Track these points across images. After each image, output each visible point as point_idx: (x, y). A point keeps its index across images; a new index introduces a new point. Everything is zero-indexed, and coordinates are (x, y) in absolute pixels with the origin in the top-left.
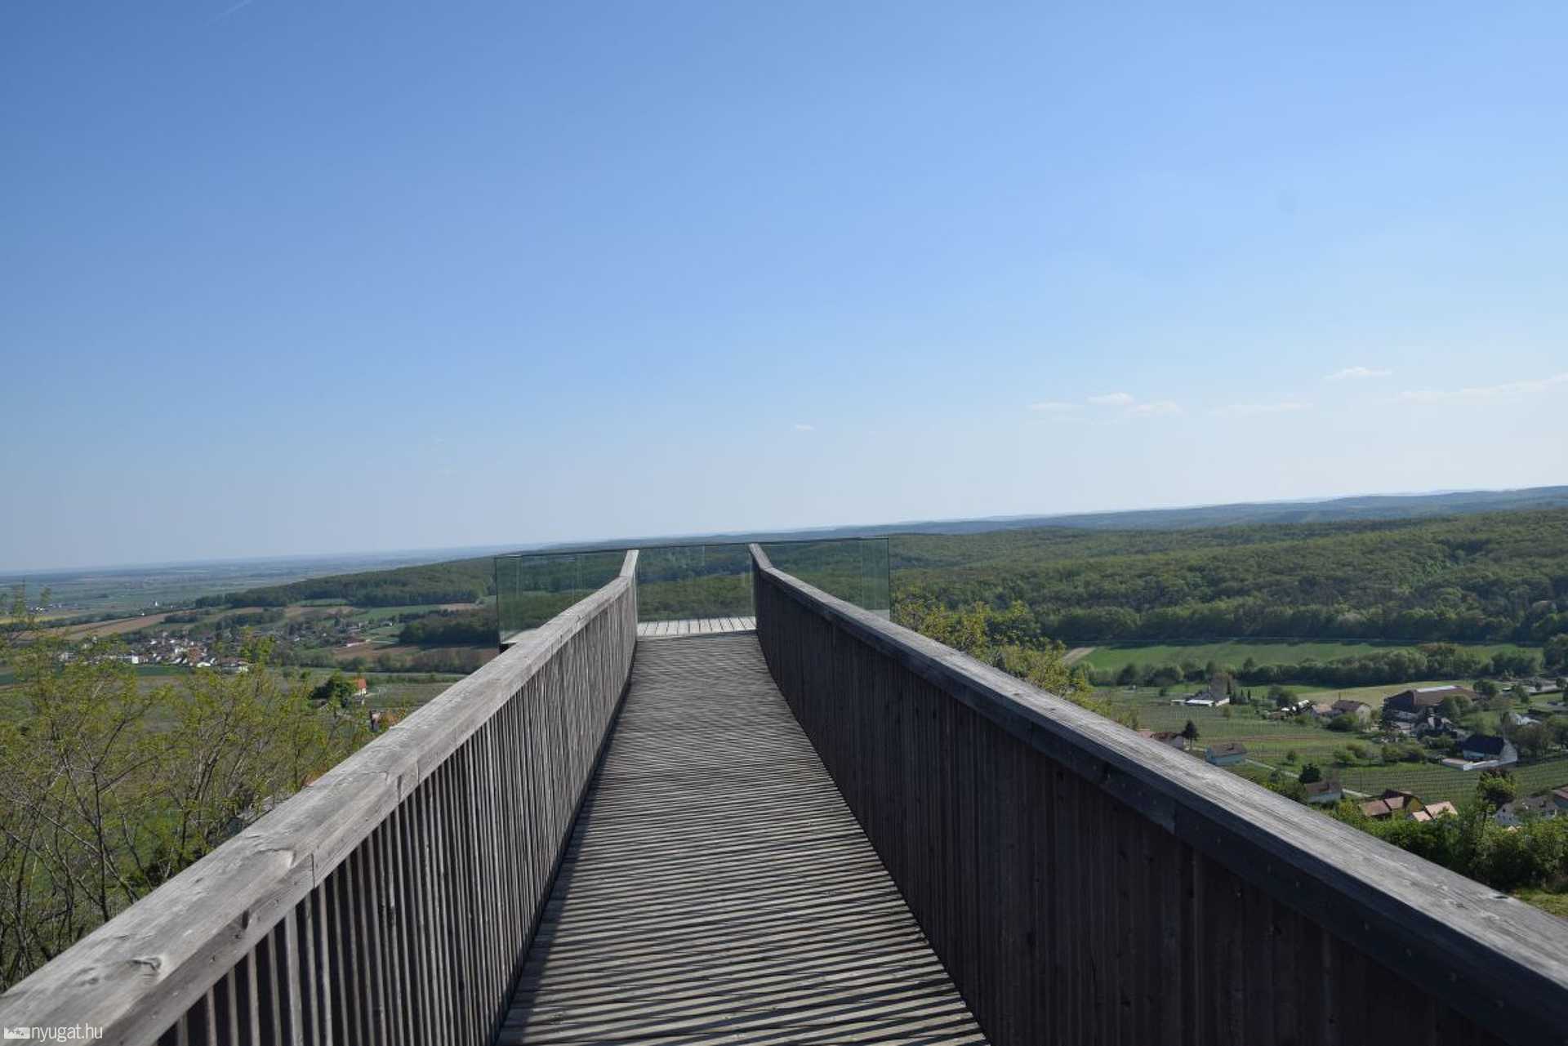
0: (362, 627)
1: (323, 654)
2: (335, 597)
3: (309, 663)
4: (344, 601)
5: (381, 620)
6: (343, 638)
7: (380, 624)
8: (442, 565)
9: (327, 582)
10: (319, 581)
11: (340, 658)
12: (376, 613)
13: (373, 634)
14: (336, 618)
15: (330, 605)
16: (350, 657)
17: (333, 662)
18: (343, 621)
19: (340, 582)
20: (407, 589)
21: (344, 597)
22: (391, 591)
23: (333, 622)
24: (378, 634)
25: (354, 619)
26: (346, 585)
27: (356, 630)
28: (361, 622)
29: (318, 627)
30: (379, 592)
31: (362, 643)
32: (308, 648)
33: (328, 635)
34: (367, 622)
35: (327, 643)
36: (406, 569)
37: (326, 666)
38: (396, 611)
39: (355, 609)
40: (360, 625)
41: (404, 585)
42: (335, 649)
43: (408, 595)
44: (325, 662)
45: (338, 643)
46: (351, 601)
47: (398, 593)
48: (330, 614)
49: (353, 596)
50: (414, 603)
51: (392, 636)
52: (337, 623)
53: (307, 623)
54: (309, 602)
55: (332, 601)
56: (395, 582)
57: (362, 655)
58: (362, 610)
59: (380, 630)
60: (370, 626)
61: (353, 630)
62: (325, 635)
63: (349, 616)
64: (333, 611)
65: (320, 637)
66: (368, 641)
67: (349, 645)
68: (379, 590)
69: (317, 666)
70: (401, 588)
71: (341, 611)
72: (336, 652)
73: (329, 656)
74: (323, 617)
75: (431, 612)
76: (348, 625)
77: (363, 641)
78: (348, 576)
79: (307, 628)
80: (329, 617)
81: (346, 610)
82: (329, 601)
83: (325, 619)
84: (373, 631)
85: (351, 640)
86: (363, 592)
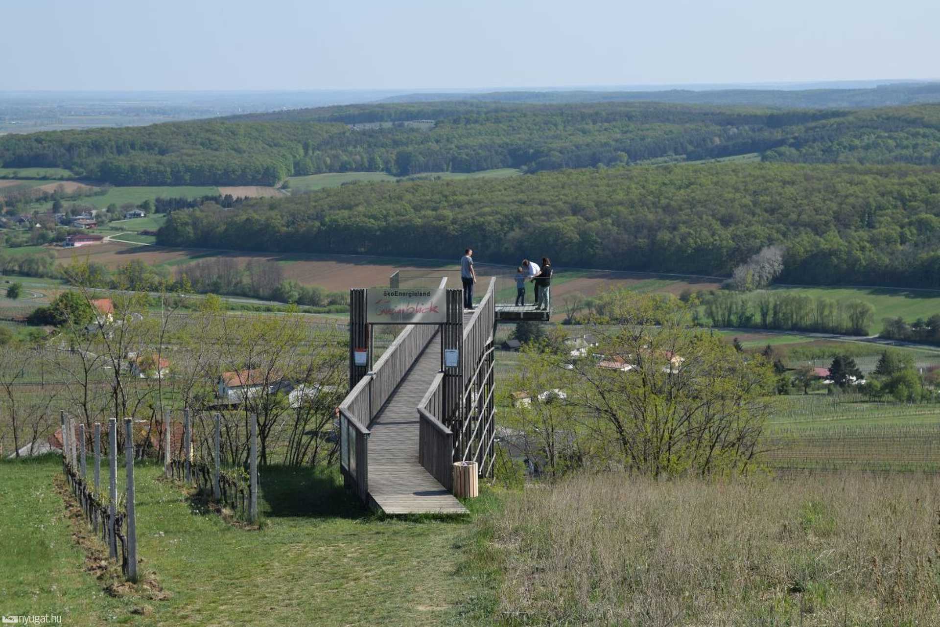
0: (98, 216)
1: (37, 256)
2: (55, 166)
3: (16, 268)
4: (66, 173)
5: (127, 207)
6: (69, 234)
7: (126, 212)
8: (223, 120)
9: (39, 141)
10: (27, 138)
11: (66, 263)
12: (118, 195)
13: (117, 229)
14: (55, 200)
15: (44, 178)
16: (82, 262)
17: (53, 269)
18: (65, 204)
19: (61, 142)
20: (166, 159)
21: (66, 167)
22: (142, 160)
23: (50, 205)
24: (122, 229)
25: (83, 203)
26: (70, 148)
27: (88, 221)
28: (95, 208)
29: (27, 212)
30: (122, 162)
31: (98, 243)
32: (13, 246)
33: (44, 226)
34: (104, 210)
35: (41, 239)
36: (165, 125)
37: (42, 276)
38: (151, 194)
39: (83, 186)
40: (94, 212)
41: (162, 152)
42: (55, 249)
43: (168, 169)
44: (41, 269)
45: (59, 239)
46: (77, 173)
47: (154, 165)
48: (45, 193)
49: (81, 166)
50: (177, 181)
51: (146, 233)
52: (56, 208)
53: (8, 204)
54: (10, 172)
55: (50, 172)
56: (149, 147)
57: (98, 260)
58: (96, 189)
59: (127, 223)
60: (109, 214)
61: (83, 221)
62: (38, 225)
63: (74, 197)
64: (49, 187)
65: (31, 228)
66: (107, 239)
67: (78, 244)
68: (122, 157)
69: (28, 275)
70: (159, 157)
71: (61, 187)
72: (56, 254)
73: (49, 260)
74: (33, 197)
75: (207, 198)
76: (75, 212)
77: (99, 238)
78: (72, 132)
79: (10, 213)
80: (45, 198)
81: (70, 187)
82: (42, 172)
83: (38, 200)
84: (114, 224)
85: (83, 237)
86: (99, 160)
